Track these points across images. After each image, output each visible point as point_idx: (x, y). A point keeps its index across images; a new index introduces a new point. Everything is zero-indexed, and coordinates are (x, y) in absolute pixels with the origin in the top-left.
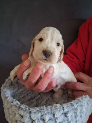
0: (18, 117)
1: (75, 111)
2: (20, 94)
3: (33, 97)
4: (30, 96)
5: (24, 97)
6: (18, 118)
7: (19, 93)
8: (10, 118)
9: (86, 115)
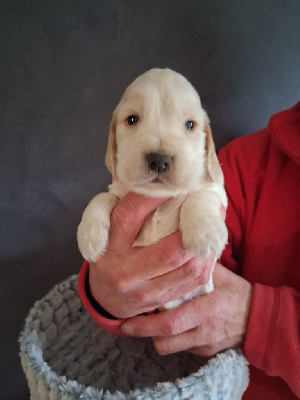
1: (207, 392)
2: (64, 352)
3: (100, 356)
4: (92, 355)
5: (76, 359)
7: (62, 349)
9: (232, 395)
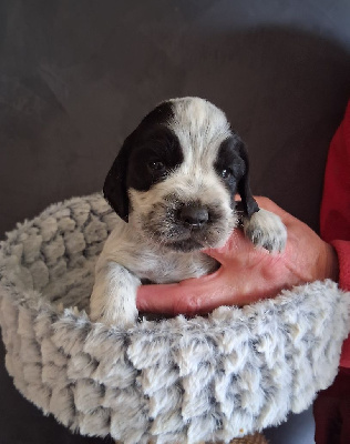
0: (78, 368)
6: (77, 372)
8: (44, 381)
